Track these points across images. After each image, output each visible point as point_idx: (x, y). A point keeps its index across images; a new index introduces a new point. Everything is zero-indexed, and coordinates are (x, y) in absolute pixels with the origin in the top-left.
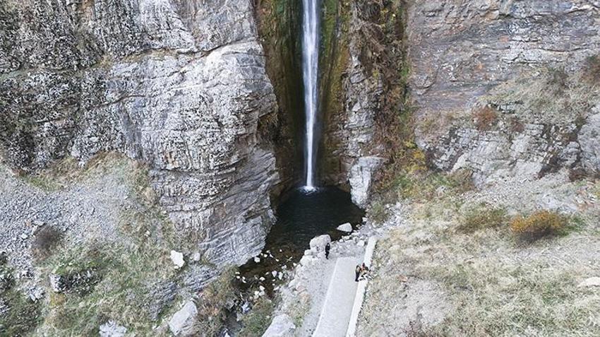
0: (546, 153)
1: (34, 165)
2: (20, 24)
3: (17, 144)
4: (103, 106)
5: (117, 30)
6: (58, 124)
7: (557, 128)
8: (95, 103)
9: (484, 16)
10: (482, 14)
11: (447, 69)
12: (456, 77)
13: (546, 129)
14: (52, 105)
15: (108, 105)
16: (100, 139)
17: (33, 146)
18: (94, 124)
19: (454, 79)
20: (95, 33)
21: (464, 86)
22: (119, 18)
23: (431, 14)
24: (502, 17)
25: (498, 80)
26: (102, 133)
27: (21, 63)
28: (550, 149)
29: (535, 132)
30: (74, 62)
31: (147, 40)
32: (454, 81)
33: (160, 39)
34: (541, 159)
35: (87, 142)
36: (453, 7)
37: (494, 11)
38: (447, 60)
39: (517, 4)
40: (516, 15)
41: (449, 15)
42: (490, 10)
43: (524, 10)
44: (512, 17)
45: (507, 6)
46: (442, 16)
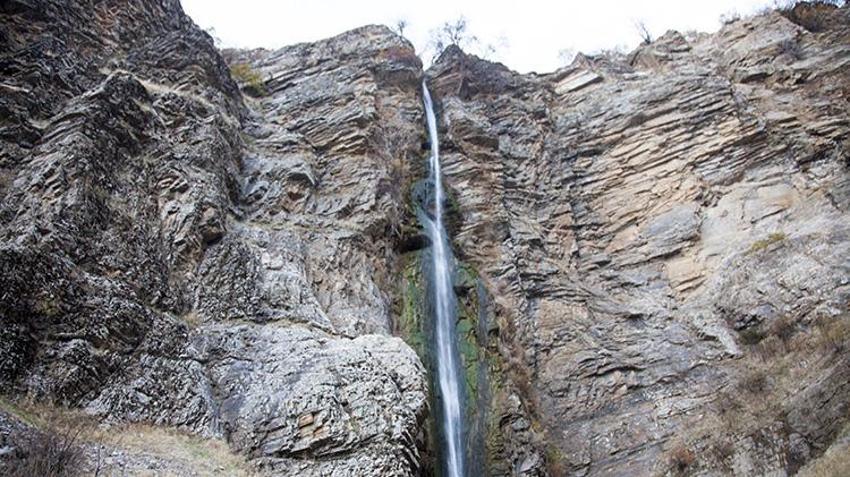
0: (777, 456)
1: (19, 384)
2: (110, 225)
3: (12, 338)
4: (177, 359)
5: (225, 290)
6: (94, 352)
7: (767, 430)
8: (168, 348)
9: (613, 393)
10: (611, 390)
11: (601, 442)
12: (617, 446)
13: (757, 437)
14: (108, 316)
15: (185, 359)
16: (151, 402)
17: (30, 361)
18: (153, 376)
19: (614, 450)
20: (189, 287)
21: (629, 454)
22: (235, 277)
23: (560, 393)
24: (631, 390)
25: (664, 437)
26: (161, 393)
27: (87, 256)
28: (777, 449)
29: (748, 446)
30: (158, 292)
31: (266, 308)
32: (615, 453)
33: (287, 308)
34: (778, 464)
35: (130, 396)
36: (580, 387)
37: (621, 386)
38: (598, 432)
39: (641, 374)
40: (645, 384)
41: (579, 394)
42: (617, 386)
43: (650, 377)
44: (642, 387)
45: (632, 378)
46: (572, 396)
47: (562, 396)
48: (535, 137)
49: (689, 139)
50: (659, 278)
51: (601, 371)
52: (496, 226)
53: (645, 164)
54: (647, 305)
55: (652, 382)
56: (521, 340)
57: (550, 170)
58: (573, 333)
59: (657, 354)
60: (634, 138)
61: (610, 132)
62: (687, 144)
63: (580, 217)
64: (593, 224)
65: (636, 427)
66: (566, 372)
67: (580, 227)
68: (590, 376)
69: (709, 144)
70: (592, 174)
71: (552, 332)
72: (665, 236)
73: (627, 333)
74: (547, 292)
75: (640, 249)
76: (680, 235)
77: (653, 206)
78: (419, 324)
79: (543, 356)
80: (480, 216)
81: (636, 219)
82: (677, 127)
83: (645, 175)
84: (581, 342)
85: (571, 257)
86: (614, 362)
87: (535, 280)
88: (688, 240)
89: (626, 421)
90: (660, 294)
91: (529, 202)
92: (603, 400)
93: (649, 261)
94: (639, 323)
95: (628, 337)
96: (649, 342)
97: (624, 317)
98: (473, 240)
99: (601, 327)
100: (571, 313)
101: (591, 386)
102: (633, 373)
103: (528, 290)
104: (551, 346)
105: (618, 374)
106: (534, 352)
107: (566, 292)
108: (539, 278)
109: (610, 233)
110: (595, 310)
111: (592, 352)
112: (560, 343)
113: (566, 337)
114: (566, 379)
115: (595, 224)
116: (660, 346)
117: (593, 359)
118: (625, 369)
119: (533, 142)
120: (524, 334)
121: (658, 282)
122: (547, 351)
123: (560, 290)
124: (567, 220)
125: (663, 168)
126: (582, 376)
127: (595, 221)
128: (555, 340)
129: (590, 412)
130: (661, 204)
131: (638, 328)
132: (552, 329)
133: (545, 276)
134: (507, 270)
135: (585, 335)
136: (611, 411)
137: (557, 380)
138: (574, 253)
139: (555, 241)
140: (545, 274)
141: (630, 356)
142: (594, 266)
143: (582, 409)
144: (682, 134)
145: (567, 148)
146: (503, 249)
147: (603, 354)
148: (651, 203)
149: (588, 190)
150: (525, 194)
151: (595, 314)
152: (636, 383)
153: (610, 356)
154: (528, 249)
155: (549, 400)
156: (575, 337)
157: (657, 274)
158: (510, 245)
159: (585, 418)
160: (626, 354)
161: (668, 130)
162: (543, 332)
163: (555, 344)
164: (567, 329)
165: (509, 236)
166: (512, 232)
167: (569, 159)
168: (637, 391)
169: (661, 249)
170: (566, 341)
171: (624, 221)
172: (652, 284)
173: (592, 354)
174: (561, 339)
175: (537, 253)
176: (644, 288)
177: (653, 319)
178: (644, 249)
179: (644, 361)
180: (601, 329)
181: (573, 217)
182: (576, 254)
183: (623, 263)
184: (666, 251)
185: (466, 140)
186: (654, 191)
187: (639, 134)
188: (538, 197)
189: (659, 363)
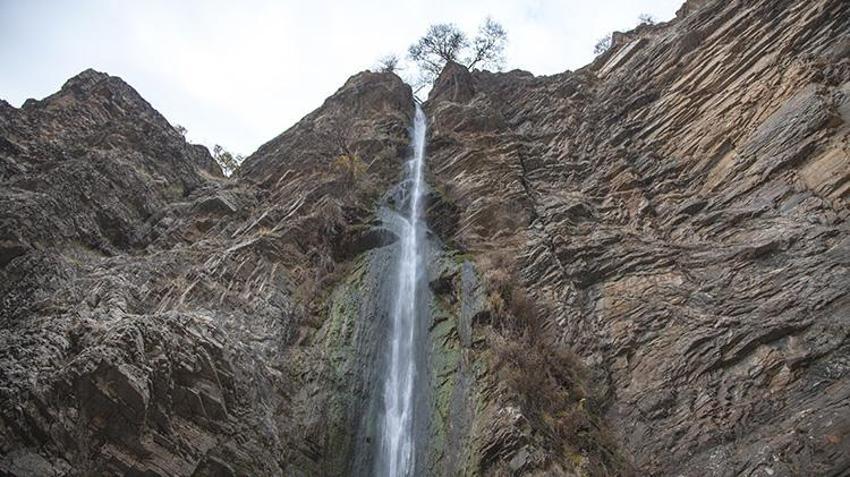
23: (659, 412)
24: (799, 370)
36: (695, 393)
37: (776, 368)
38: (745, 459)
39: (810, 334)
40: (824, 348)
41: (698, 404)
42: (769, 373)
43: (827, 335)
44: (819, 356)
45: (793, 349)
46: (683, 410)
47: (664, 416)
48: (563, 111)
49: (772, 27)
50: (791, 192)
51: (729, 356)
52: (510, 208)
53: (721, 80)
54: (781, 231)
55: (834, 343)
56: (572, 344)
57: (592, 137)
58: (666, 313)
59: (826, 293)
60: (695, 62)
61: (661, 68)
62: (771, 34)
63: (644, 170)
64: (666, 172)
65: (828, 430)
66: (664, 374)
67: (649, 181)
68: (709, 370)
69: (803, 19)
70: (651, 121)
71: (629, 323)
72: (781, 138)
73: (759, 279)
74: (609, 269)
75: (748, 172)
76: (804, 127)
77: (750, 118)
78: (349, 336)
79: (622, 362)
80: (482, 201)
81: (729, 140)
82: (748, 24)
83: (727, 91)
84: (681, 321)
85: (642, 217)
86: (748, 333)
87: (584, 257)
88: (820, 128)
89: (801, 426)
90: (802, 211)
91: (567, 176)
92: (747, 402)
93: (767, 180)
94: (777, 258)
95: (762, 284)
96: (803, 279)
97: (745, 258)
98: (478, 232)
99: (707, 286)
100: (656, 285)
101: (717, 386)
102: (792, 339)
103: (577, 275)
104: (634, 345)
105: (763, 351)
106: (600, 359)
107: (639, 260)
108: (589, 253)
109: (697, 173)
110: (691, 266)
111: (702, 329)
112: (649, 334)
113: (655, 323)
114: (666, 385)
115: (671, 170)
116: (827, 276)
117: (708, 339)
118: (775, 337)
119: (563, 117)
120: (576, 333)
121: (793, 199)
122: (628, 352)
123: (631, 259)
124: (627, 176)
125: (748, 73)
126: (696, 374)
127: (669, 166)
128: (637, 332)
129: (725, 429)
130: (760, 110)
131: (777, 267)
132: (627, 317)
133: (599, 248)
134: (536, 256)
135: (686, 310)
136: (767, 418)
137: (652, 391)
138: (645, 211)
139: (612, 205)
140: (597, 244)
141: (776, 313)
142: (681, 216)
143: (706, 428)
144: (759, 26)
145: (610, 108)
146: (530, 234)
147: (723, 325)
148: (745, 115)
149: (651, 139)
150: (559, 169)
151: (692, 272)
152: (804, 354)
153: (737, 324)
154: (568, 223)
155: (641, 428)
156: (669, 318)
157: (787, 188)
158: (539, 226)
159: (715, 442)
160: (766, 312)
161: (739, 31)
162: (615, 327)
163: (640, 339)
164: (654, 309)
165: (535, 216)
166: (539, 210)
167: (616, 119)
168: (812, 368)
169: (780, 156)
170: (656, 329)
171: (712, 152)
172: (784, 205)
173: (704, 331)
174: (648, 329)
175: (584, 224)
176: (771, 213)
177: (798, 245)
178: (754, 168)
179: (805, 311)
180: (710, 289)
181: (633, 172)
182: (650, 211)
183: (728, 197)
184: (789, 153)
185: (457, 131)
186: (744, 100)
187: (701, 55)
188: (579, 168)
189: (836, 304)
